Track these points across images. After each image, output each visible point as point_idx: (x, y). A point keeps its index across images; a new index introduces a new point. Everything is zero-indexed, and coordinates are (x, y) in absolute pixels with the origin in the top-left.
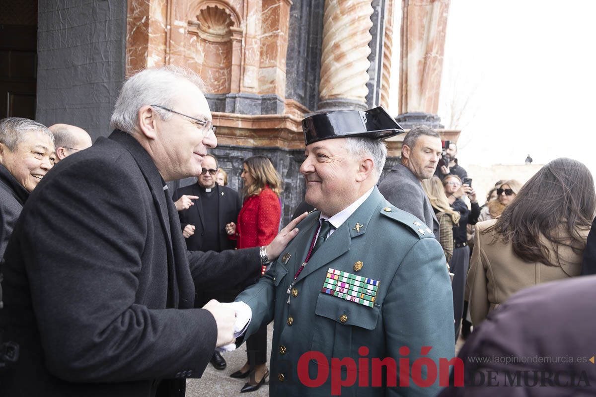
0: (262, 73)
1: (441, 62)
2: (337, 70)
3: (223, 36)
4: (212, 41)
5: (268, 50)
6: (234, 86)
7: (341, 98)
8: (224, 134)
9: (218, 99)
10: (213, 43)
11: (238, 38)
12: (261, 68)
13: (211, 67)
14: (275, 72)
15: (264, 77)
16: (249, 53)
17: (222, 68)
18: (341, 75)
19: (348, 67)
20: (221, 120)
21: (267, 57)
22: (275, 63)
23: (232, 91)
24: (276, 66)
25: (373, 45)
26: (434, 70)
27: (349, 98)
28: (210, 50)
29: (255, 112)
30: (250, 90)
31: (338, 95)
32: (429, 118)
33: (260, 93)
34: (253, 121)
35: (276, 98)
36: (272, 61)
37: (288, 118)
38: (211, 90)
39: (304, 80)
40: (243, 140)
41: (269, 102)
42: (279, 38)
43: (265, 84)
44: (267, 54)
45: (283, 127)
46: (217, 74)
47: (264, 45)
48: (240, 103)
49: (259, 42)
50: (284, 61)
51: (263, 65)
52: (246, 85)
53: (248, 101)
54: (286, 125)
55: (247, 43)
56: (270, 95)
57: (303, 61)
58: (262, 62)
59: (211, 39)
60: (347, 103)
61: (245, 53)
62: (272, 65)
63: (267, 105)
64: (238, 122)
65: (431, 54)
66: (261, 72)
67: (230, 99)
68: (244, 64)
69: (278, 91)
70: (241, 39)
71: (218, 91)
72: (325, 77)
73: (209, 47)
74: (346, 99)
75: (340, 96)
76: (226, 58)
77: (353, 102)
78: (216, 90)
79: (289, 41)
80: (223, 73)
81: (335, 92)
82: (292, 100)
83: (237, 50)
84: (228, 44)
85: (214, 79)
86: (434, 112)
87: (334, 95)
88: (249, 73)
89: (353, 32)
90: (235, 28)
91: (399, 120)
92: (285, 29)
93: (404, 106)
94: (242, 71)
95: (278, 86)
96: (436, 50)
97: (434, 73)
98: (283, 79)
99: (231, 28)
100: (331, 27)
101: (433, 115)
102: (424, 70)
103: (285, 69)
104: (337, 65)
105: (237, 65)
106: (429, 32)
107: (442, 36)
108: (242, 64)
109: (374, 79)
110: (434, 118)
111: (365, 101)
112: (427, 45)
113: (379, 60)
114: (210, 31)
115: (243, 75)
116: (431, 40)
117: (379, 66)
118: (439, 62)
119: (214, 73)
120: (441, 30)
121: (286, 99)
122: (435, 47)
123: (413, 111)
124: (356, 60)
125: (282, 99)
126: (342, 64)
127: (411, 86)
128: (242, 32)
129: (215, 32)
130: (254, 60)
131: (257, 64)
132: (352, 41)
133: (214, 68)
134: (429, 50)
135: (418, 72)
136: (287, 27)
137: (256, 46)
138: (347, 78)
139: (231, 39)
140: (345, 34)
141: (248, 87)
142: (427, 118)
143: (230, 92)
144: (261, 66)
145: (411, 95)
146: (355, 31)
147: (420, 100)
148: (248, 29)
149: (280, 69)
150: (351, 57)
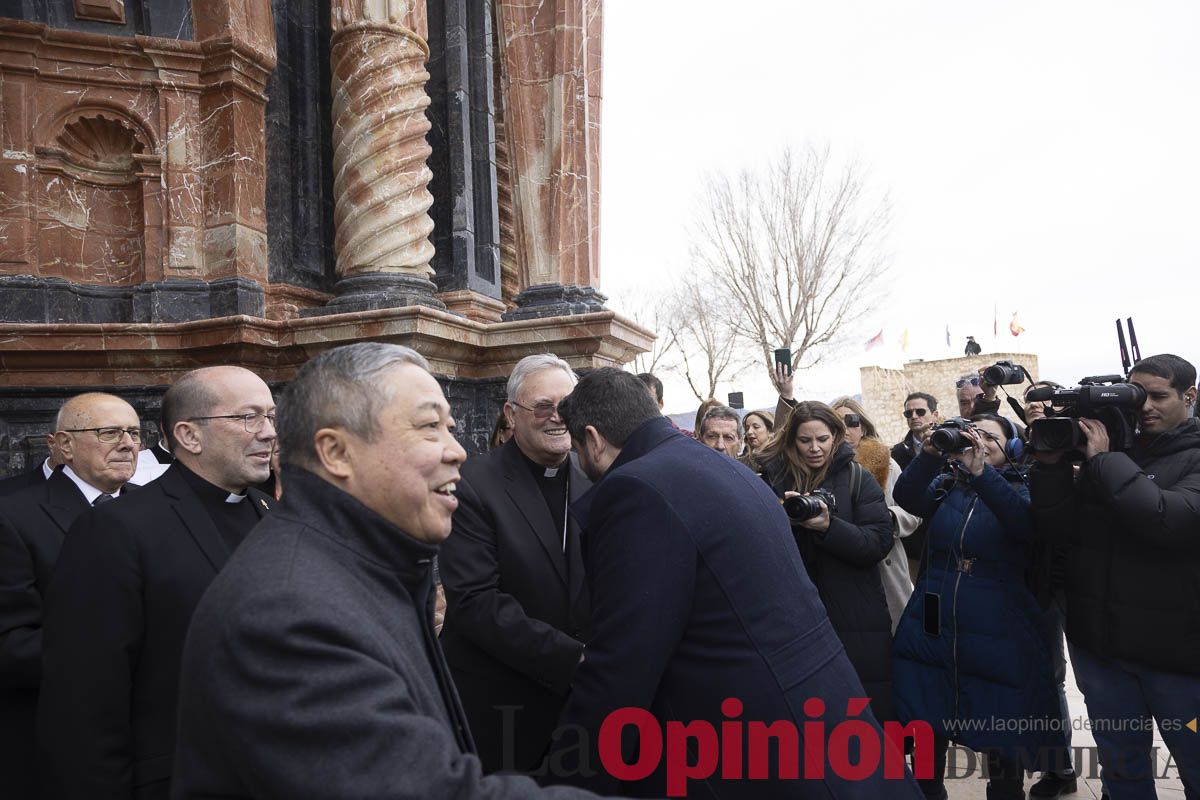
0: (211, 238)
1: (583, 185)
2: (355, 219)
3: (129, 173)
4: (106, 183)
5: (218, 192)
6: (150, 268)
7: (368, 273)
8: (128, 366)
10: (109, 187)
11: (153, 175)
12: (208, 228)
13: (109, 235)
14: (234, 232)
15: (215, 244)
16: (176, 200)
18: (364, 230)
19: (377, 211)
21: (217, 206)
22: (233, 216)
23: (147, 278)
24: (235, 222)
25: (456, 164)
26: (571, 201)
27: (384, 270)
28: (105, 200)
29: (197, 314)
30: (186, 273)
31: (363, 266)
32: (571, 294)
33: (209, 276)
34: (182, 335)
35: (236, 285)
36: (226, 213)
37: (242, 322)
38: (113, 280)
39: (322, 242)
40: (175, 373)
41: (225, 293)
42: (237, 167)
43: (218, 260)
44: (216, 202)
45: (235, 340)
46: (123, 248)
47: (210, 182)
48: (162, 299)
49: (197, 177)
50: (257, 211)
51: (210, 223)
52: (176, 264)
53: (181, 295)
54: (241, 336)
55: (171, 183)
56: (229, 279)
57: (316, 206)
58: (211, 216)
59: (103, 179)
60: (379, 281)
61: (168, 202)
62: (227, 221)
63: (221, 299)
64: (148, 339)
65: (559, 173)
66: (208, 235)
67: (142, 295)
68: (168, 224)
69: (245, 270)
70: (158, 175)
71: (127, 280)
72: (338, 235)
73: (101, 196)
74: (378, 273)
75: (366, 270)
76: (137, 213)
77: (391, 278)
78: (123, 279)
79: (267, 170)
80: (135, 244)
81: (357, 262)
82: (283, 284)
83: (154, 196)
84: (136, 187)
85: (117, 256)
86: (581, 282)
87: (355, 267)
88: (178, 241)
89: (378, 144)
90: (145, 155)
91: (518, 303)
92: (254, 148)
93: (525, 275)
94: (165, 236)
95: (243, 261)
96: (569, 165)
97: (570, 208)
98: (261, 246)
99: (135, 155)
100: (340, 139)
101: (579, 287)
102: (551, 204)
103: (264, 225)
104: (356, 210)
105: (155, 226)
106: (551, 131)
107: (578, 137)
108: (164, 222)
109: (464, 229)
110: (581, 294)
111: (429, 274)
112: (551, 156)
113: (483, 192)
114: (100, 164)
115: (167, 245)
116: (555, 146)
117: (484, 203)
118: (578, 184)
119: (115, 245)
120: (574, 126)
121: (268, 285)
122: (566, 158)
123: (540, 283)
124: (391, 198)
125: (257, 284)
126: (363, 207)
127: (531, 237)
128: (159, 162)
129: (110, 166)
130: (189, 213)
131: (197, 220)
132: (379, 162)
133: (116, 235)
134: (555, 166)
135: (542, 209)
136: (260, 144)
137: (192, 186)
138: (374, 233)
139: (139, 177)
140: (364, 151)
141: (179, 268)
142: (566, 294)
143: (144, 280)
144: (208, 224)
145: (533, 253)
146: (384, 141)
147: (550, 262)
148: (170, 155)
149: (248, 227)
150: (381, 192)
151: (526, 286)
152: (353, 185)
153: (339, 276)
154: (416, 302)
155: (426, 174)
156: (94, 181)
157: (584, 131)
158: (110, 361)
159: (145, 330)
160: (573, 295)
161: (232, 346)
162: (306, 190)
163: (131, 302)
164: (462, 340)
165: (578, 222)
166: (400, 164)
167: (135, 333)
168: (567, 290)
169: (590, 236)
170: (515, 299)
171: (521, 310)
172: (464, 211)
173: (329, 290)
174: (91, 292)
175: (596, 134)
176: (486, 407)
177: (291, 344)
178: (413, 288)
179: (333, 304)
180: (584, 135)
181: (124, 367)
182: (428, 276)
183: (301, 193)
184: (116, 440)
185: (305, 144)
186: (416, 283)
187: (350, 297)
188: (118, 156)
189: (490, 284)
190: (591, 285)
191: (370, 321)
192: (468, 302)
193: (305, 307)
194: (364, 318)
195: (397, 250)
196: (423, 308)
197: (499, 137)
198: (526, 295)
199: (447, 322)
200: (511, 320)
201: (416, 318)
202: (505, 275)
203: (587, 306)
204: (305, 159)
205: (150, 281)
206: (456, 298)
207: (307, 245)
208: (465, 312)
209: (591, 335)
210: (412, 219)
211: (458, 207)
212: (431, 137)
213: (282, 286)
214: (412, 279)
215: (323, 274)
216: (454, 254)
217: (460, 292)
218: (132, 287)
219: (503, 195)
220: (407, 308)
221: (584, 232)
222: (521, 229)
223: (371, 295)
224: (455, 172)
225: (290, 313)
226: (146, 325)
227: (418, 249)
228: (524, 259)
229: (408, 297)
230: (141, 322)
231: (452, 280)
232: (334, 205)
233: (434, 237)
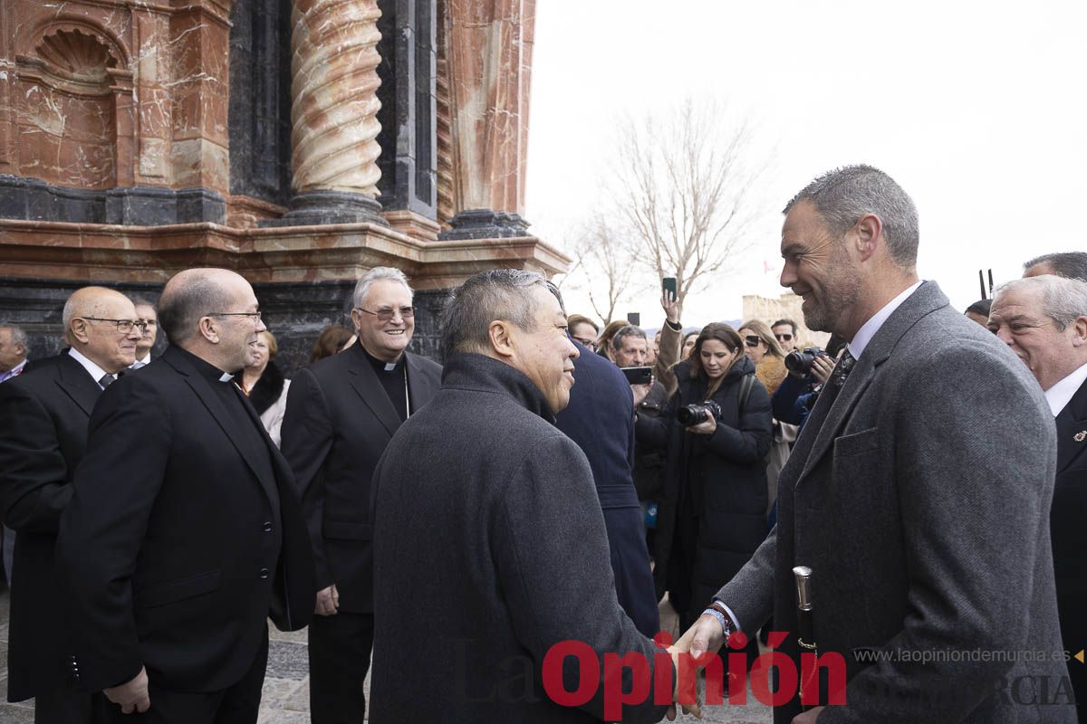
0: (178, 150)
1: (514, 122)
2: (311, 141)
3: (101, 85)
4: (81, 93)
5: (186, 109)
6: (122, 174)
7: (322, 191)
8: (101, 263)
9: (98, 199)
10: (83, 97)
11: (125, 88)
12: (175, 140)
13: (82, 142)
14: (199, 146)
15: (182, 156)
16: (147, 114)
17: (104, 143)
18: (320, 151)
19: (331, 135)
20: (86, 236)
21: (184, 121)
22: (199, 132)
23: (119, 184)
24: (200, 137)
25: (402, 96)
26: (503, 136)
27: (336, 189)
28: (80, 109)
29: (165, 220)
30: (155, 181)
31: (317, 184)
33: (176, 185)
34: (153, 238)
35: (201, 195)
36: (193, 128)
37: (208, 229)
38: (86, 183)
39: (278, 160)
40: (144, 271)
41: (191, 202)
42: (204, 87)
43: (184, 170)
44: (184, 117)
45: (202, 245)
46: (96, 155)
47: (178, 99)
48: (133, 204)
49: (166, 94)
50: (220, 128)
51: (178, 136)
52: (146, 172)
53: (150, 200)
54: (207, 241)
55: (142, 97)
56: (194, 189)
57: (273, 126)
58: (178, 130)
59: (77, 89)
60: (331, 198)
61: (139, 115)
62: (194, 135)
63: (187, 207)
64: (121, 240)
65: (494, 111)
66: (176, 147)
67: (114, 199)
68: (139, 135)
69: (209, 182)
70: (129, 89)
71: (99, 184)
72: (295, 155)
74: (331, 191)
75: (319, 188)
76: (109, 123)
77: (342, 196)
78: (96, 183)
79: (231, 91)
80: (107, 151)
81: (311, 180)
82: (242, 196)
83: (126, 109)
84: (109, 99)
85: (90, 162)
86: (509, 209)
87: (310, 185)
88: (149, 151)
89: (334, 74)
90: (117, 70)
91: (454, 225)
92: (219, 70)
93: (459, 200)
94: (136, 147)
95: (207, 173)
96: (502, 104)
97: (503, 142)
98: (223, 160)
99: (109, 70)
100: (299, 66)
101: (508, 214)
102: (486, 138)
103: (226, 141)
104: (312, 133)
105: (128, 136)
106: (488, 71)
107: (512, 79)
108: (135, 133)
109: (407, 155)
110: (509, 220)
111: (376, 194)
112: (488, 95)
113: (424, 121)
114: (76, 75)
115: (138, 154)
116: (491, 85)
117: (424, 133)
118: (511, 123)
119: (89, 151)
120: (509, 68)
121: (229, 196)
122: (501, 97)
123: (473, 208)
124: (343, 124)
125: (219, 195)
126: (319, 130)
127: (466, 166)
128: (131, 77)
129: (84, 77)
130: (158, 126)
131: (166, 133)
132: (335, 90)
133: (87, 142)
134: (491, 104)
135: (477, 141)
136: (224, 66)
137: (161, 101)
138: (329, 155)
139: (112, 90)
140: (320, 79)
141: (149, 176)
142: (496, 219)
143: (116, 185)
144: (175, 137)
145: (467, 181)
146: (339, 71)
147: (483, 190)
148: (142, 70)
149: (213, 142)
150: (335, 118)
151: (460, 210)
152: (310, 110)
153: (295, 192)
154: (364, 220)
155: (375, 104)
156: (68, 90)
157: (517, 73)
158: (85, 257)
159: (118, 231)
160: (501, 220)
161: (198, 249)
162: (264, 111)
163: (104, 205)
164: (403, 256)
165: (509, 154)
166: (353, 94)
167: (109, 234)
168: (496, 215)
169: (518, 169)
170: (450, 221)
171: (455, 231)
172: (407, 140)
173: (283, 203)
174: (67, 194)
175: (528, 77)
176: (421, 315)
177: (250, 251)
178: (361, 207)
179: (288, 217)
180: (517, 77)
181: (98, 264)
182: (374, 197)
183: (259, 113)
184: (127, 331)
185: (265, 69)
186: (364, 202)
187: (305, 211)
188: (92, 69)
189: (427, 205)
190: (518, 212)
191: (323, 234)
192: (407, 221)
193: (262, 218)
194: (319, 231)
195: (348, 171)
196: (372, 225)
197: (440, 73)
198: (460, 218)
199: (392, 239)
200: (446, 240)
201: (365, 234)
202: (440, 198)
203: (514, 231)
204: (264, 82)
205: (122, 186)
206: (397, 217)
207: (265, 162)
208: (406, 230)
209: (517, 256)
210: (362, 144)
211: (402, 135)
212: (381, 70)
213: (242, 198)
214: (361, 199)
215: (277, 188)
216: (397, 177)
217: (401, 212)
218: (104, 191)
219: (442, 127)
220: (358, 225)
221: (514, 164)
222: (458, 158)
223: (324, 211)
224: (400, 102)
225: (249, 223)
226: (119, 227)
227: (366, 172)
228: (459, 185)
229: (358, 214)
230: (113, 224)
231: (393, 200)
232: (292, 128)
233: (381, 162)
